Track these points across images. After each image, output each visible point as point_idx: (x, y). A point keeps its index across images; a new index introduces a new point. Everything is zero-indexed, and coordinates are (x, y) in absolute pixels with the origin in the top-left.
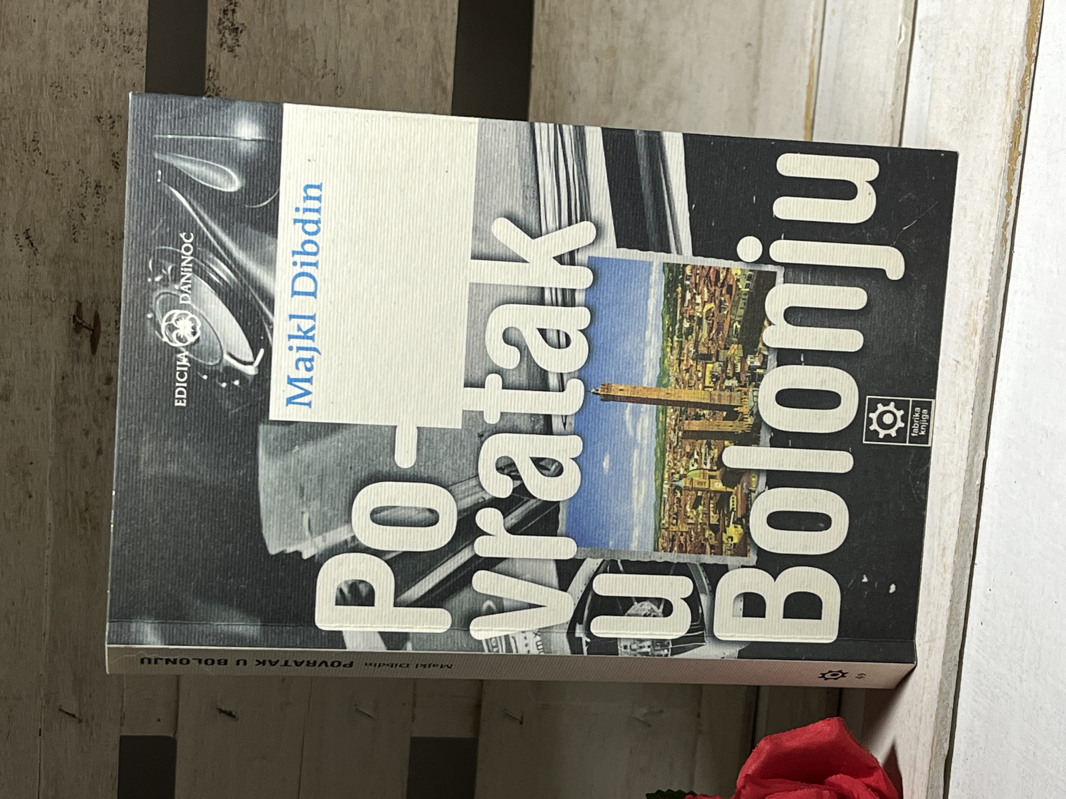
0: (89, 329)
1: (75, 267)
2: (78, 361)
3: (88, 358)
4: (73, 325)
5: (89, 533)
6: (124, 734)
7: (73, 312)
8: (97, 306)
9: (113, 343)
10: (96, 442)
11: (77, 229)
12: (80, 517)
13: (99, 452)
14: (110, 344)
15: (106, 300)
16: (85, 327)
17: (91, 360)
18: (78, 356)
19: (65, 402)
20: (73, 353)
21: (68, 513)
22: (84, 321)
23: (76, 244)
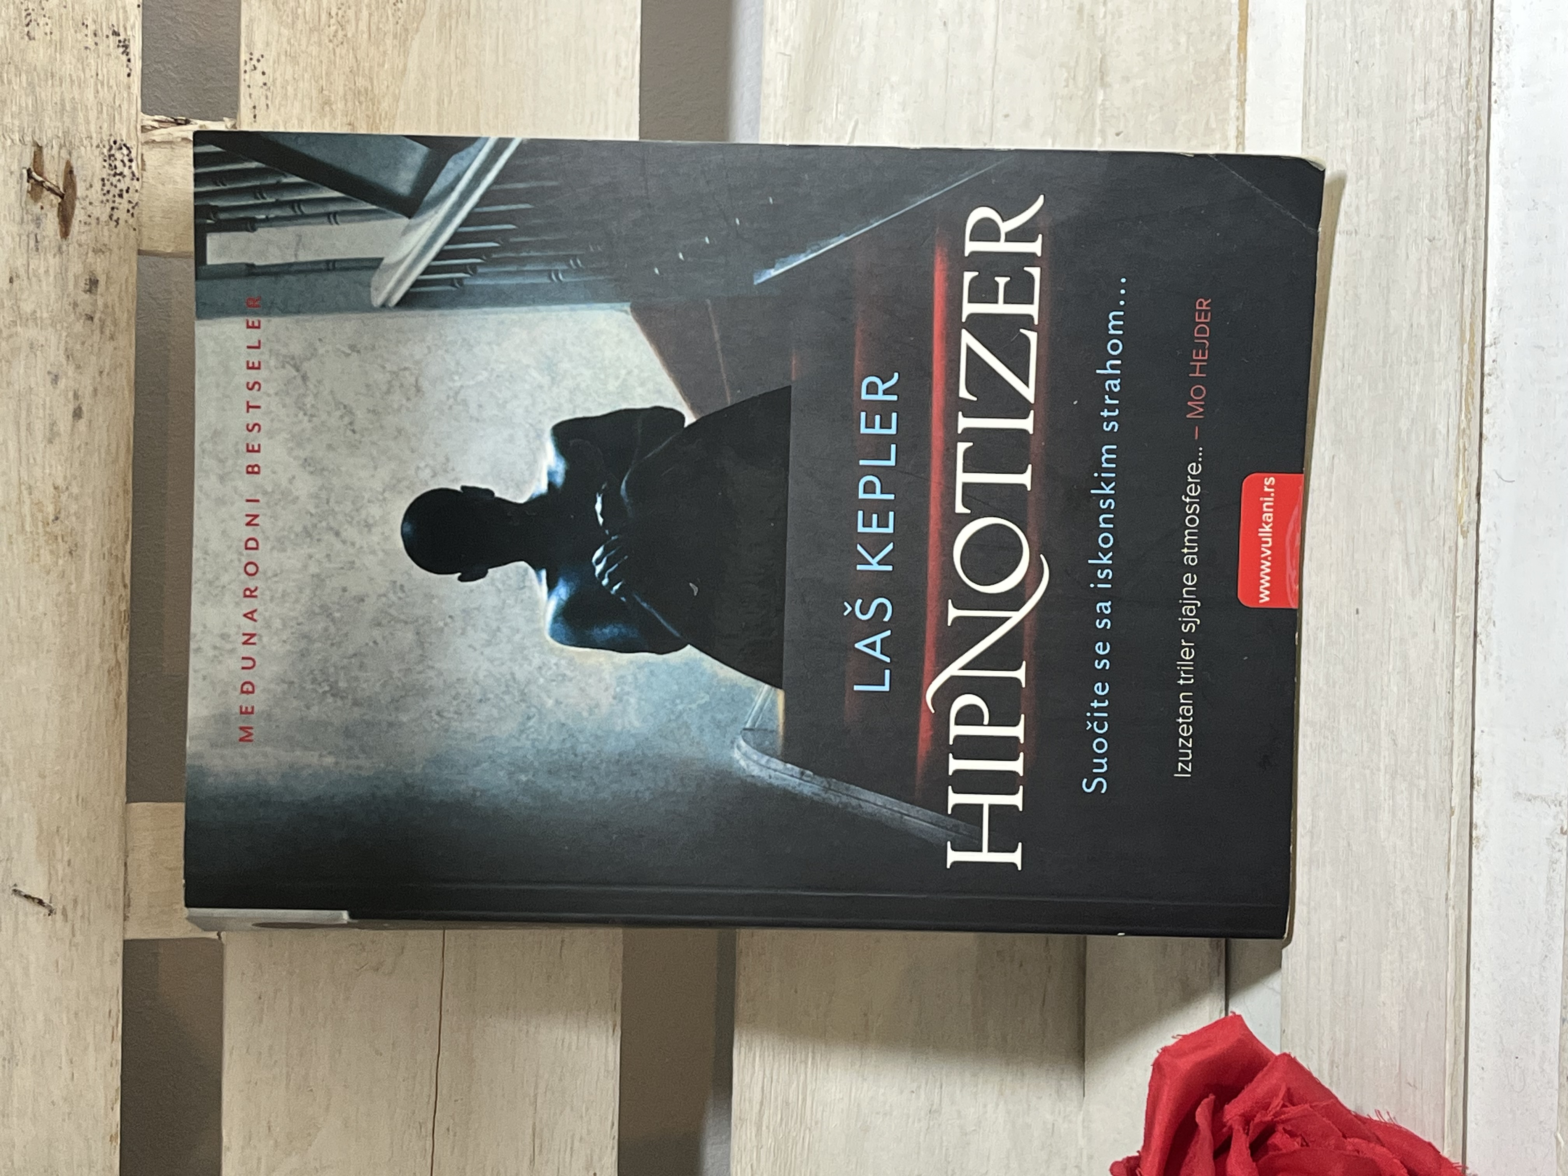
0: (56, 194)
1: (30, 84)
2: (37, 249)
3: (53, 244)
4: (27, 186)
5: (61, 562)
6: (129, 936)
7: (28, 162)
8: (70, 154)
9: (98, 219)
10: (71, 394)
11: (33, 16)
12: (46, 532)
13: (77, 414)
14: (94, 222)
15: (85, 142)
16: (49, 189)
17: (60, 248)
18: (37, 241)
19: (15, 322)
20: (28, 236)
21: (23, 526)
22: (45, 179)
23: (31, 42)
